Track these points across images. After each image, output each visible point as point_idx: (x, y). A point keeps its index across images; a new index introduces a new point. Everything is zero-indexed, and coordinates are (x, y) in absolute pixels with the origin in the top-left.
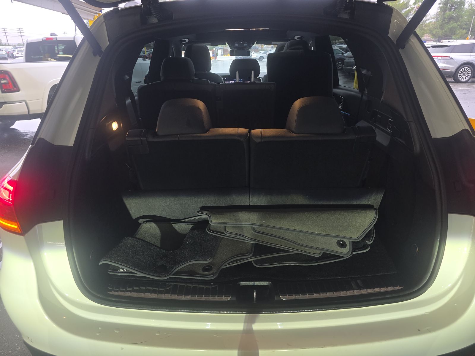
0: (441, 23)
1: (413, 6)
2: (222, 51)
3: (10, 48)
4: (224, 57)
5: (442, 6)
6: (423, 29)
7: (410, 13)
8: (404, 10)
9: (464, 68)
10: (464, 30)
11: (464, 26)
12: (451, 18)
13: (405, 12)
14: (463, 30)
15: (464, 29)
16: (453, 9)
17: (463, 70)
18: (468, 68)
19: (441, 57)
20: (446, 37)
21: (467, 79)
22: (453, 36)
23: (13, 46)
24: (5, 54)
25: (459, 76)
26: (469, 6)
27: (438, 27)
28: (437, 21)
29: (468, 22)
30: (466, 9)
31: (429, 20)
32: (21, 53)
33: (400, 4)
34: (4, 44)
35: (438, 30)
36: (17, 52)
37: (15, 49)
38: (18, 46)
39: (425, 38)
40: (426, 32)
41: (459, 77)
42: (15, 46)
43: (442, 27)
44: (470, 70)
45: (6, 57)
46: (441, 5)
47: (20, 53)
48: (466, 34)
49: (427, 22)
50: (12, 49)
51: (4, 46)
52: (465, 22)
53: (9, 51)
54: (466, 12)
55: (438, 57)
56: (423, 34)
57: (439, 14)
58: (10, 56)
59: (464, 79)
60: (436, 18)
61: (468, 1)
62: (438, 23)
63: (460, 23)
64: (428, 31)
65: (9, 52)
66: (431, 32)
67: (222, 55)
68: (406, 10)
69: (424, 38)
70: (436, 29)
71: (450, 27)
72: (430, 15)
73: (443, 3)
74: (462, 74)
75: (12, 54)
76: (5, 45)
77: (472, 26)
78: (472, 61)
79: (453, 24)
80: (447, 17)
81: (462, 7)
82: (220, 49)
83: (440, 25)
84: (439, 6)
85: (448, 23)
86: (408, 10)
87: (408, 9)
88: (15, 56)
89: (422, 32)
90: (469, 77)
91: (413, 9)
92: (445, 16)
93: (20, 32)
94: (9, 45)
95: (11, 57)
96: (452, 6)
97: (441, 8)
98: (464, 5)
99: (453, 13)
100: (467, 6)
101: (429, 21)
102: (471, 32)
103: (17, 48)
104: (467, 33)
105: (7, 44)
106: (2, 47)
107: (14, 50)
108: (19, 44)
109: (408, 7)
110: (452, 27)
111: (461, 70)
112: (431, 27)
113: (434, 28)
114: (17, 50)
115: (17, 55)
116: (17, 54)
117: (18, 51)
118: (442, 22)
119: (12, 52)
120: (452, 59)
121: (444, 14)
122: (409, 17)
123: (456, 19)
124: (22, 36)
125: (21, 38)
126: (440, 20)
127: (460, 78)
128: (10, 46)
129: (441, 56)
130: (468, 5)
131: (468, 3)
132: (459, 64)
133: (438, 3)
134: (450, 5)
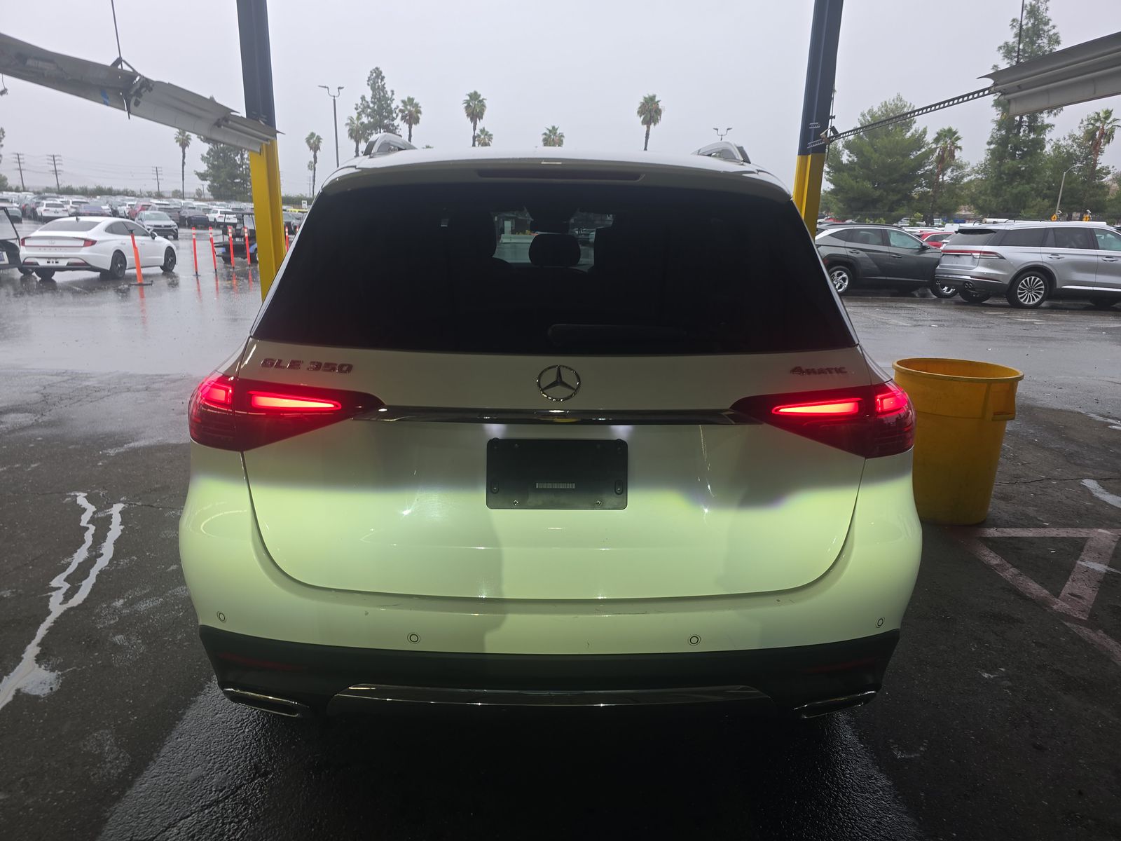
0: (994, 183)
1: (934, 146)
2: (512, 223)
3: (28, 196)
4: (516, 235)
5: (994, 148)
6: (956, 195)
7: (926, 161)
8: (914, 153)
9: (1028, 279)
10: (1046, 200)
11: (1044, 192)
12: (1015, 174)
13: (916, 158)
14: (1043, 200)
15: (1045, 197)
16: (1019, 155)
17: (1026, 281)
18: (1038, 279)
19: (979, 254)
20: (1007, 211)
21: (1037, 300)
22: (1022, 211)
23: (35, 193)
24: (17, 209)
25: (1020, 294)
26: (1054, 150)
27: (988, 192)
28: (986, 179)
29: (1054, 182)
30: (1048, 155)
31: (969, 175)
32: (54, 209)
33: (903, 140)
34: (14, 188)
35: (988, 198)
36: (44, 207)
37: (39, 199)
38: (46, 194)
39: (963, 213)
40: (962, 201)
41: (1019, 296)
42: (39, 193)
43: (996, 191)
44: (1041, 282)
45: (20, 216)
46: (993, 146)
47: (51, 209)
48: (1049, 207)
49: (966, 180)
50: (35, 200)
51: (14, 193)
52: (1046, 184)
53: (26, 202)
54: (1046, 163)
55: (974, 254)
56: (957, 204)
57: (989, 164)
58: (28, 213)
59: (1029, 301)
60: (984, 171)
61: (1051, 140)
62: (988, 182)
63: (1035, 186)
64: (968, 200)
65: (26, 205)
66: (973, 201)
67: (513, 232)
68: (919, 153)
69: (960, 213)
70: (983, 195)
71: (1015, 191)
72: (971, 164)
73: (997, 141)
74: (1024, 290)
75: (34, 210)
76: (17, 190)
77: (1063, 193)
78: (1045, 265)
79: (1020, 187)
80: (1007, 172)
81: (1039, 151)
82: (508, 219)
83: (992, 188)
84: (988, 147)
85: (1010, 183)
86: (923, 153)
87: (923, 150)
88: (39, 214)
89: (954, 199)
90: (1040, 297)
91: (932, 151)
92: (1002, 168)
93: (53, 162)
94: (24, 190)
95: (30, 218)
96: (1016, 148)
97: (993, 152)
98: (1043, 147)
99: (1019, 163)
100: (1048, 149)
101: (969, 178)
102: (1060, 204)
103: (44, 198)
104: (1054, 206)
105: (21, 189)
106: (10, 193)
107: (39, 203)
108: (48, 190)
109: (923, 147)
110: (1019, 193)
111: (1023, 281)
112: (974, 191)
113: (980, 192)
114: (45, 202)
115: (45, 214)
116: (45, 210)
117: (47, 205)
118: (997, 180)
119: (33, 206)
120: (1003, 258)
121: (1000, 166)
122: (926, 168)
123: (1028, 177)
124: (58, 173)
125: (55, 175)
126: (992, 177)
127: (1022, 298)
128: (28, 191)
129: (980, 252)
130: (1052, 147)
131: (1052, 143)
132: (1018, 270)
133: (986, 142)
134: (1011, 147)
